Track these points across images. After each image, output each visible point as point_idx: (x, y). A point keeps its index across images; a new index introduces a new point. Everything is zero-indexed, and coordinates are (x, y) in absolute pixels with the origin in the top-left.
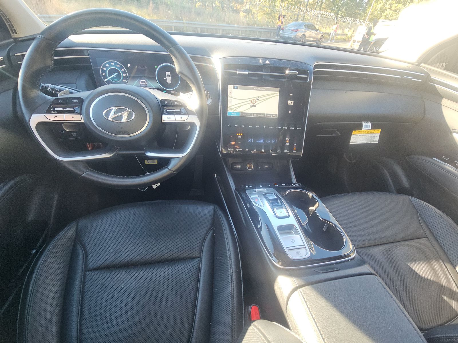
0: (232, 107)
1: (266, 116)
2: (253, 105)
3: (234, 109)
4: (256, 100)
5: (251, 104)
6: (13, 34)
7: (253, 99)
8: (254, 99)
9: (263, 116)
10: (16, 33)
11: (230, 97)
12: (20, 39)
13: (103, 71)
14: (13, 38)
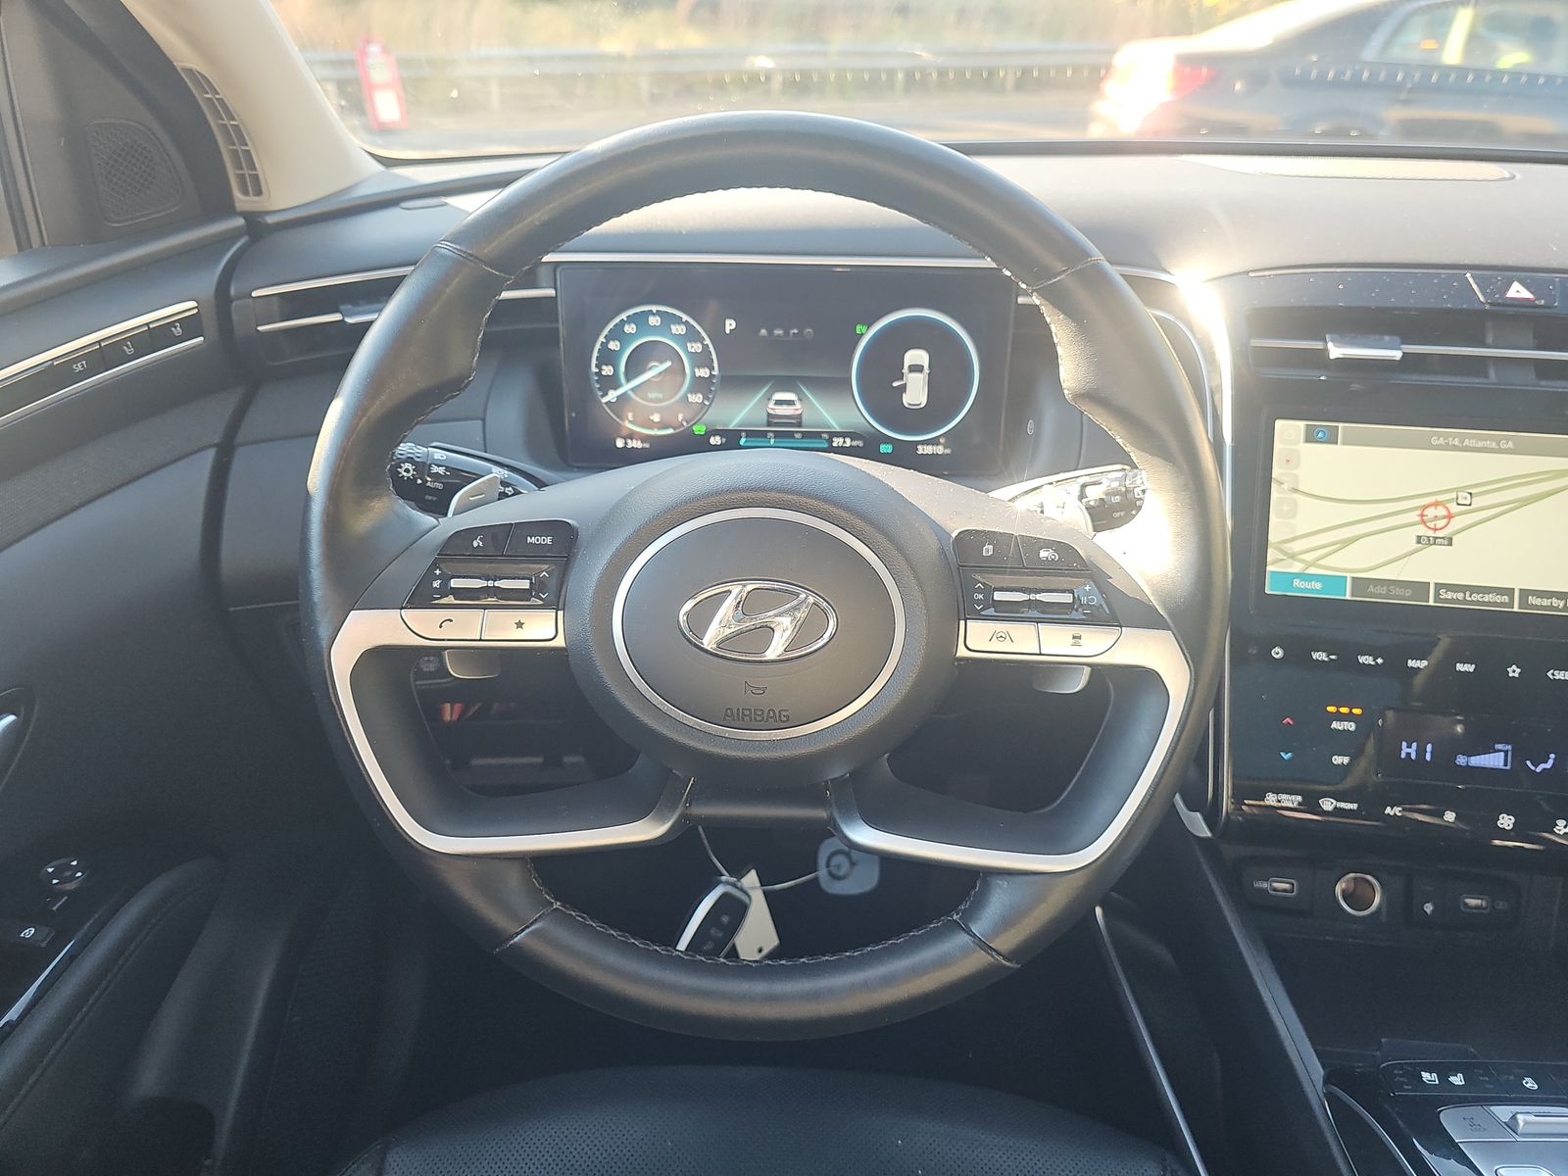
0: (1296, 546)
1: (1523, 603)
2: (1431, 533)
3: (1309, 557)
4: (1454, 508)
5: (1421, 530)
6: (246, 193)
7: (1432, 499)
8: (1440, 498)
9: (1502, 604)
10: (259, 192)
11: (1285, 486)
12: (270, 220)
13: (608, 357)
14: (245, 215)
